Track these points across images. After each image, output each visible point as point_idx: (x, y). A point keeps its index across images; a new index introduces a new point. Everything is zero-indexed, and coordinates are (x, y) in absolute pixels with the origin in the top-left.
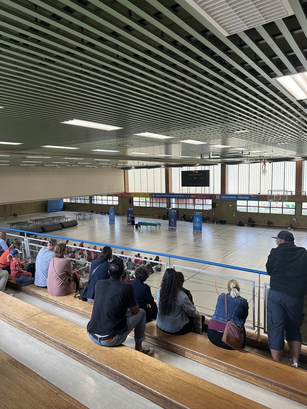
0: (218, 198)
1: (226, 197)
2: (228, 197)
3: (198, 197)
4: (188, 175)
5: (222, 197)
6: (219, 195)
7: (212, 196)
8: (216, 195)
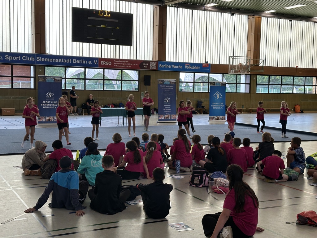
0: (153, 67)
1: (166, 66)
2: (170, 67)
3: (116, 65)
4: (89, 18)
5: (161, 66)
6: (156, 63)
7: (144, 64)
8: (151, 62)
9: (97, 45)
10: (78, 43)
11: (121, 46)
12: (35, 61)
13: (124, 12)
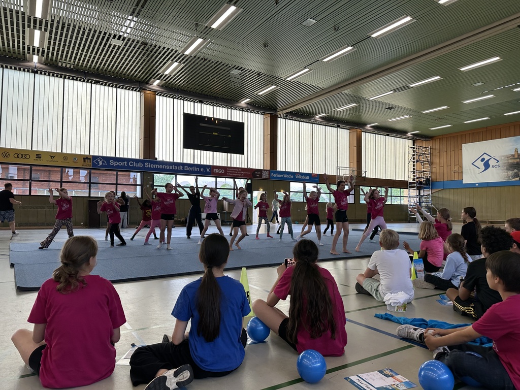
0: (265, 175)
1: (278, 175)
2: (281, 176)
3: (228, 173)
4: (201, 124)
5: (273, 175)
6: (268, 172)
7: (256, 173)
8: (263, 171)
9: (208, 152)
10: (189, 150)
11: (232, 154)
12: (144, 168)
13: (235, 120)
